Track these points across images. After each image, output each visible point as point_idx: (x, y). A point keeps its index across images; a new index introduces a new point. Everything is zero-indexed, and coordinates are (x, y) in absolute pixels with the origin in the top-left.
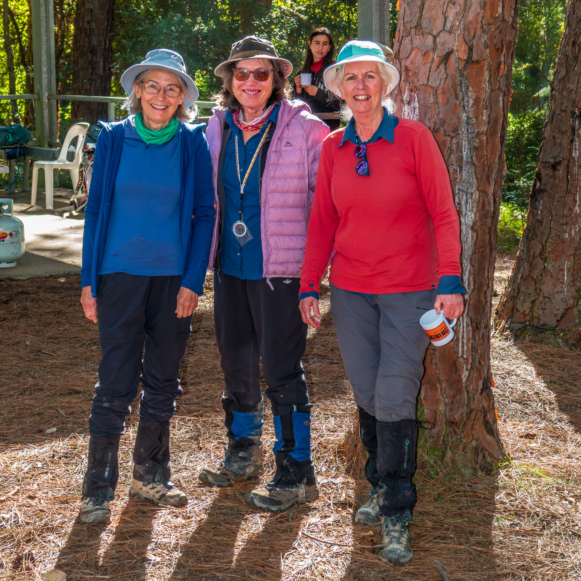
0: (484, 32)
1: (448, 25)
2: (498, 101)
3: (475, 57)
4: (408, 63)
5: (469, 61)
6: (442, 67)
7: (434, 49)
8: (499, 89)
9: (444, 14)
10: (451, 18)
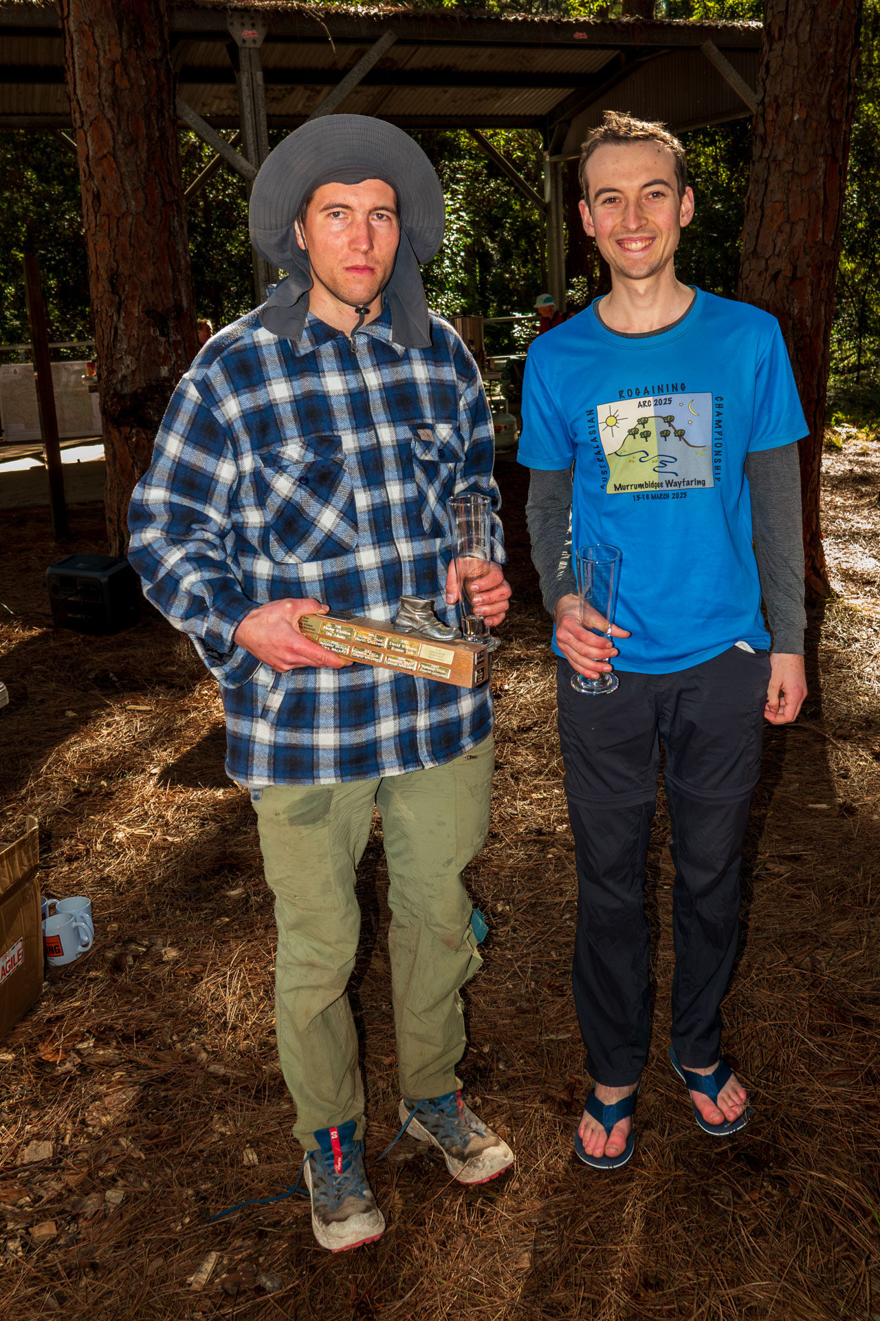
0: (806, 254)
1: (777, 250)
2: (820, 310)
3: (799, 275)
4: (747, 281)
5: (794, 278)
6: (772, 284)
7: (766, 270)
8: (821, 299)
9: (774, 241)
10: (779, 243)
